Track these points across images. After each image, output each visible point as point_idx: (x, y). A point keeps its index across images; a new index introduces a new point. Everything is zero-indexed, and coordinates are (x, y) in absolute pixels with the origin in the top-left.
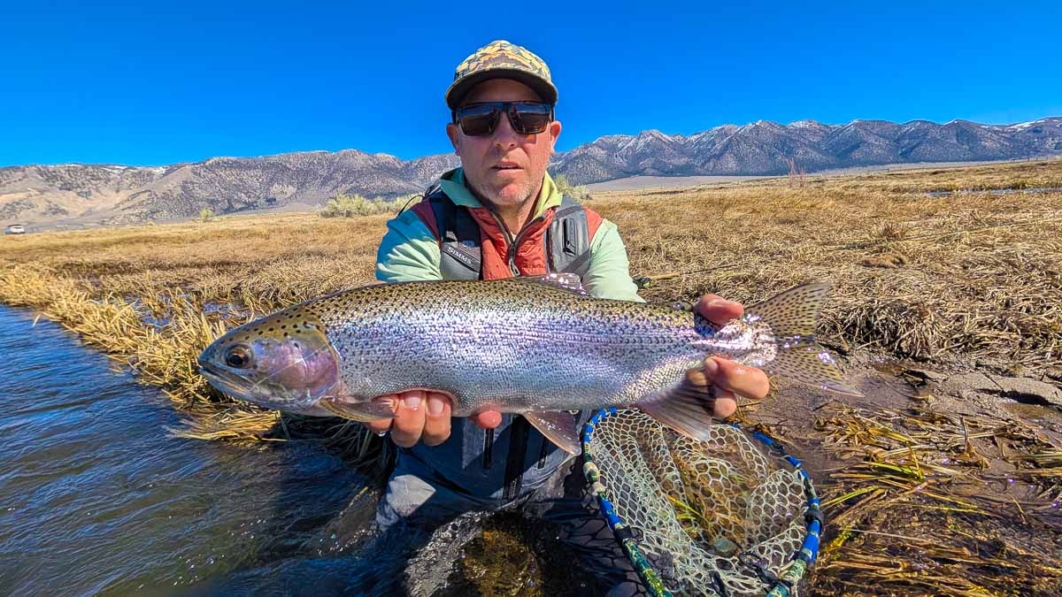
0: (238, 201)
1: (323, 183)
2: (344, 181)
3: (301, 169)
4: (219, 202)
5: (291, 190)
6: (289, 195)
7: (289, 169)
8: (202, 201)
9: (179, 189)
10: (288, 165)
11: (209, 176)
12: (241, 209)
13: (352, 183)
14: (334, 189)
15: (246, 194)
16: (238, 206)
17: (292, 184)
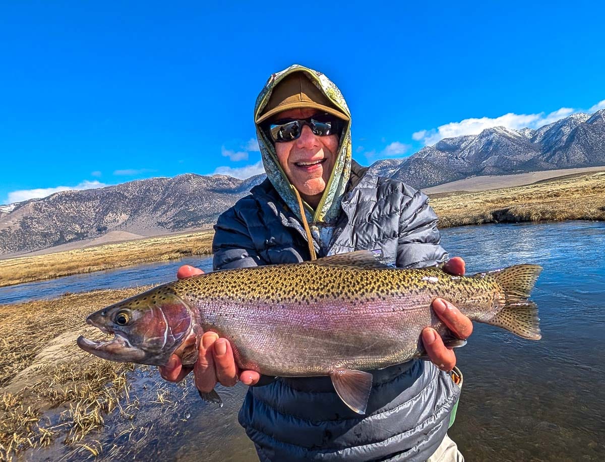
0: (71, 233)
1: (155, 209)
2: (174, 205)
3: (137, 196)
4: (52, 234)
5: (125, 217)
6: (120, 222)
7: (126, 197)
8: (37, 235)
9: (18, 225)
10: (125, 194)
11: (49, 210)
12: (70, 241)
13: (181, 206)
14: (164, 213)
15: (80, 225)
16: (71, 237)
17: (125, 212)
